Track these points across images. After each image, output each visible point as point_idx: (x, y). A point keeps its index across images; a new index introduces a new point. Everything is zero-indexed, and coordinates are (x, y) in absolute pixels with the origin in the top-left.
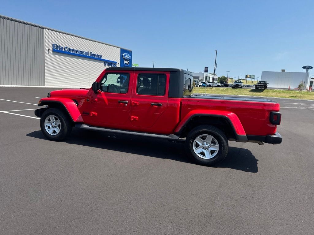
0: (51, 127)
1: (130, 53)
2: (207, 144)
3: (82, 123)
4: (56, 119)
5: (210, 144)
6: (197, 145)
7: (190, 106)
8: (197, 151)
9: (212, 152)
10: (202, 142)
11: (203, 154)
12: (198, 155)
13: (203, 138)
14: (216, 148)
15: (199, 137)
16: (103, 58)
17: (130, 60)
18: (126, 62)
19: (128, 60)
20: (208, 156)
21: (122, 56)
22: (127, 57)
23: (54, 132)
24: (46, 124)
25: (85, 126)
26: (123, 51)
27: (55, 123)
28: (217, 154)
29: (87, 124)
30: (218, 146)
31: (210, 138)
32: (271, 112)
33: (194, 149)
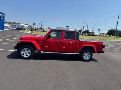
2: (87, 55)
4: (28, 50)
9: (88, 57)
15: (85, 53)
23: (27, 55)
25: (42, 52)
30: (90, 55)
31: (88, 53)
33: (84, 57)
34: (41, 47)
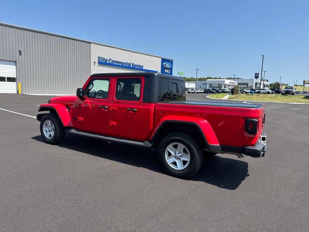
0: (48, 131)
1: (171, 62)
2: (179, 154)
3: (71, 128)
4: (52, 124)
5: (182, 153)
6: (170, 154)
7: (162, 111)
8: (169, 161)
9: (184, 162)
10: (174, 151)
11: (175, 163)
12: (170, 165)
13: (175, 147)
14: (187, 158)
15: (171, 146)
16: (144, 68)
17: (171, 69)
18: (167, 71)
19: (168, 69)
20: (180, 167)
21: (162, 66)
22: (168, 65)
23: (50, 136)
24: (44, 129)
25: (73, 131)
26: (163, 60)
27: (50, 127)
28: (189, 165)
29: (75, 129)
30: (189, 155)
31: (181, 146)
32: (246, 119)
33: (166, 158)
34: (74, 119)
